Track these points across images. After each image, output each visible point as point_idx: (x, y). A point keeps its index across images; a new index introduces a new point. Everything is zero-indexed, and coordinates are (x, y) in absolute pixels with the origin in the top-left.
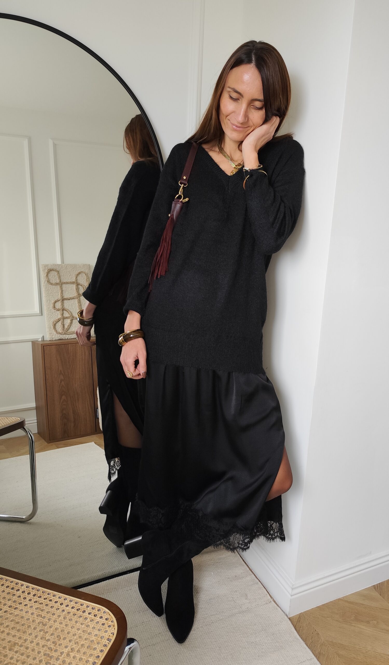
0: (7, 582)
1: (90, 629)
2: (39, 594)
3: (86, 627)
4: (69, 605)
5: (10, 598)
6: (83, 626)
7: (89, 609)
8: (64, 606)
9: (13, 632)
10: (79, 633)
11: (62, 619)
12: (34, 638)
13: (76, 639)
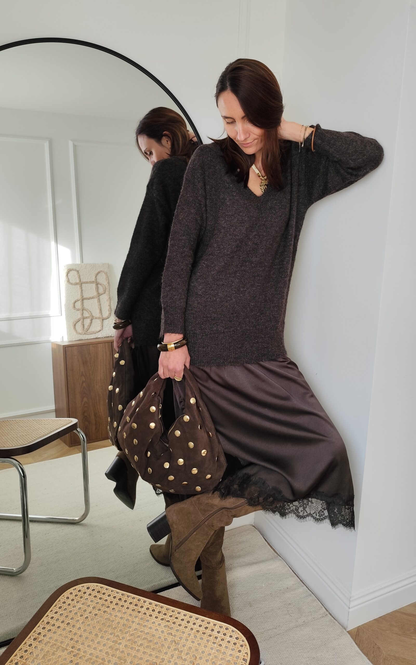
0: (129, 598)
1: (223, 649)
2: (164, 610)
3: (219, 646)
4: (196, 623)
5: (137, 615)
6: (215, 645)
7: (216, 627)
8: (191, 624)
9: (148, 651)
10: (213, 652)
11: (192, 638)
12: (171, 657)
13: (212, 659)
